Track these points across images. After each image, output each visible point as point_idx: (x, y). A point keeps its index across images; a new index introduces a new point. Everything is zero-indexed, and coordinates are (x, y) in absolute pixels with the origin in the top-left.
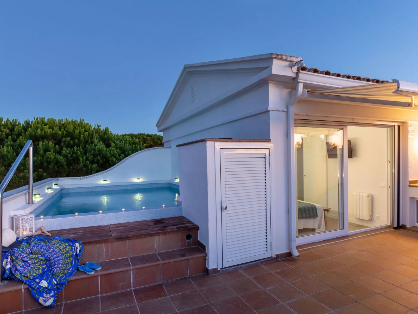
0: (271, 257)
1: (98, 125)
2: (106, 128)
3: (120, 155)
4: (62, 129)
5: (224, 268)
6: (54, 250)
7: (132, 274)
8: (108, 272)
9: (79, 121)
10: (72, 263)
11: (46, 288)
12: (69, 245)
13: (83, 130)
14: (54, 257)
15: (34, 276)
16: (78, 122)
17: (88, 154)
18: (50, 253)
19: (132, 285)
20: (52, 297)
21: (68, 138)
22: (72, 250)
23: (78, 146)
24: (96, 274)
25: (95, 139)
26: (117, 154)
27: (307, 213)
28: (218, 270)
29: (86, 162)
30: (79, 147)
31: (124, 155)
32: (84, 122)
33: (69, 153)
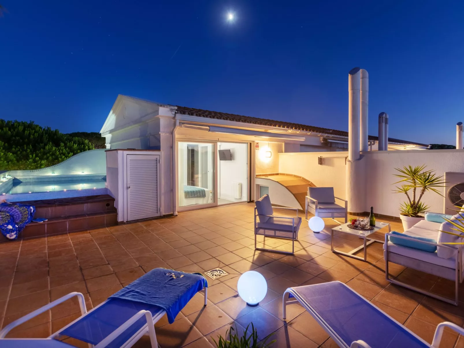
0: (160, 216)
1: (48, 127)
2: (56, 130)
3: (69, 153)
4: (12, 130)
5: (128, 221)
6: (16, 210)
7: (68, 223)
8: (52, 222)
9: (29, 122)
10: (28, 217)
11: (12, 229)
12: (26, 208)
13: (33, 131)
14: (16, 214)
15: (3, 224)
16: (27, 124)
17: (37, 151)
18: (13, 212)
19: (68, 230)
20: (15, 234)
21: (18, 137)
22: (28, 210)
23: (28, 144)
24: (44, 223)
25: (45, 139)
26: (66, 152)
27: (198, 194)
28: (124, 222)
29: (35, 158)
30: (28, 146)
31: (72, 153)
32: (34, 124)
33: (19, 150)
